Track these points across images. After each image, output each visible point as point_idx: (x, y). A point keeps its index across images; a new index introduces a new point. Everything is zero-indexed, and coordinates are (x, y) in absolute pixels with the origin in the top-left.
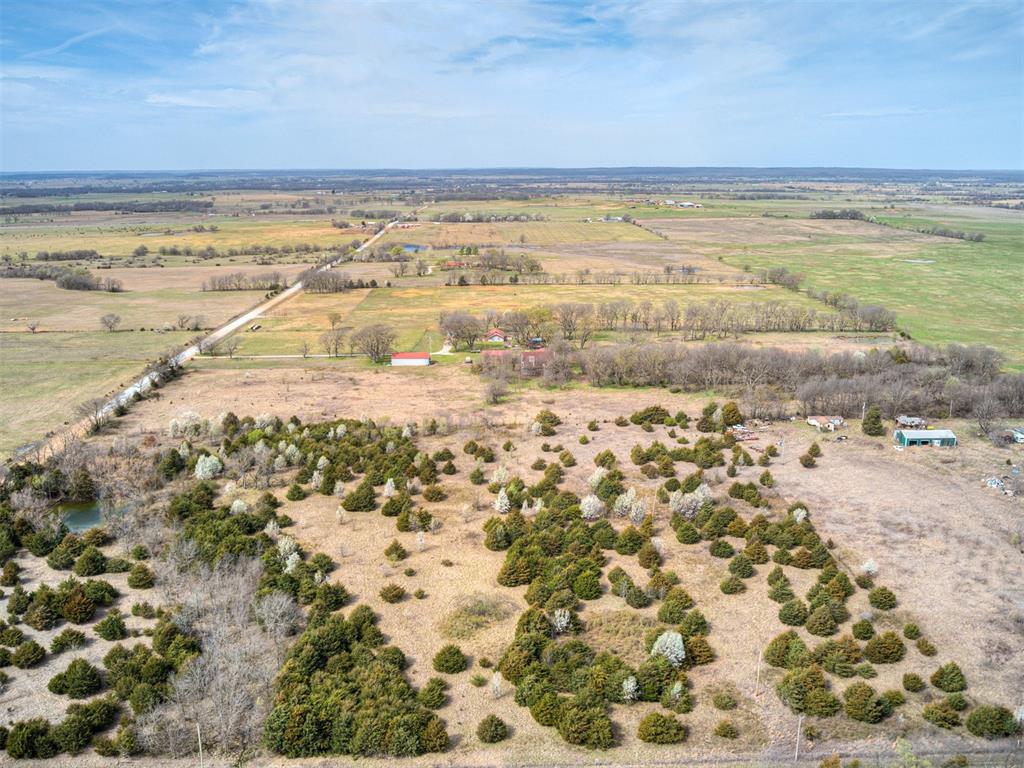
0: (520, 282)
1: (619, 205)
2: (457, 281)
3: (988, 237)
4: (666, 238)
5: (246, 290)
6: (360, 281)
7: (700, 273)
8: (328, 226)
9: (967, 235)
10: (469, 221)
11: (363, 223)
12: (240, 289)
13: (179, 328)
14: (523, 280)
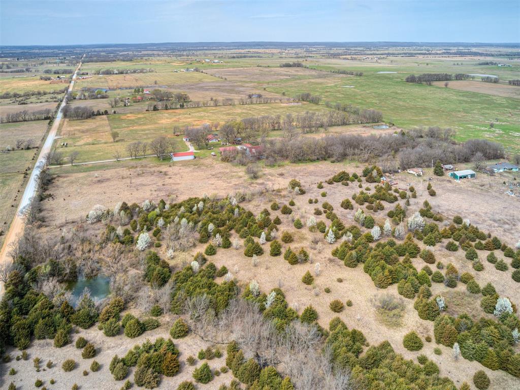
0: (185, 107)
1: (183, 63)
2: (152, 108)
3: (365, 74)
4: (226, 79)
5: (29, 121)
6: (98, 111)
7: (264, 97)
8: (37, 80)
9: (354, 73)
10: (116, 74)
11: (58, 77)
12: (25, 121)
13: (16, 148)
14: (187, 106)
